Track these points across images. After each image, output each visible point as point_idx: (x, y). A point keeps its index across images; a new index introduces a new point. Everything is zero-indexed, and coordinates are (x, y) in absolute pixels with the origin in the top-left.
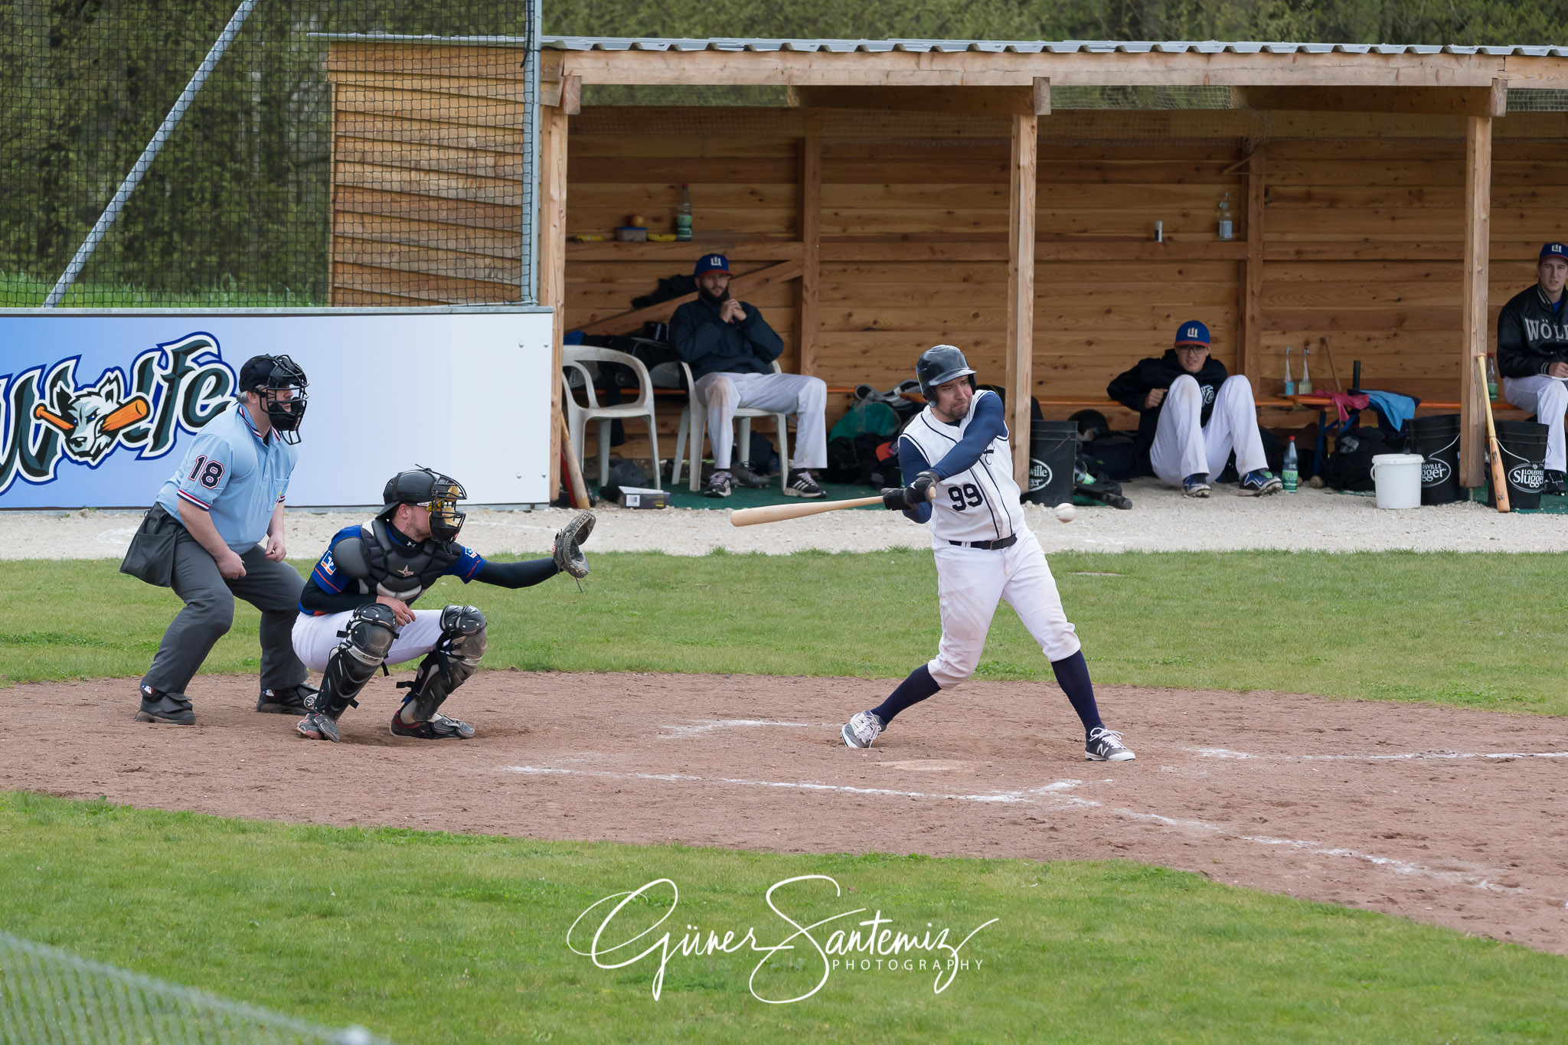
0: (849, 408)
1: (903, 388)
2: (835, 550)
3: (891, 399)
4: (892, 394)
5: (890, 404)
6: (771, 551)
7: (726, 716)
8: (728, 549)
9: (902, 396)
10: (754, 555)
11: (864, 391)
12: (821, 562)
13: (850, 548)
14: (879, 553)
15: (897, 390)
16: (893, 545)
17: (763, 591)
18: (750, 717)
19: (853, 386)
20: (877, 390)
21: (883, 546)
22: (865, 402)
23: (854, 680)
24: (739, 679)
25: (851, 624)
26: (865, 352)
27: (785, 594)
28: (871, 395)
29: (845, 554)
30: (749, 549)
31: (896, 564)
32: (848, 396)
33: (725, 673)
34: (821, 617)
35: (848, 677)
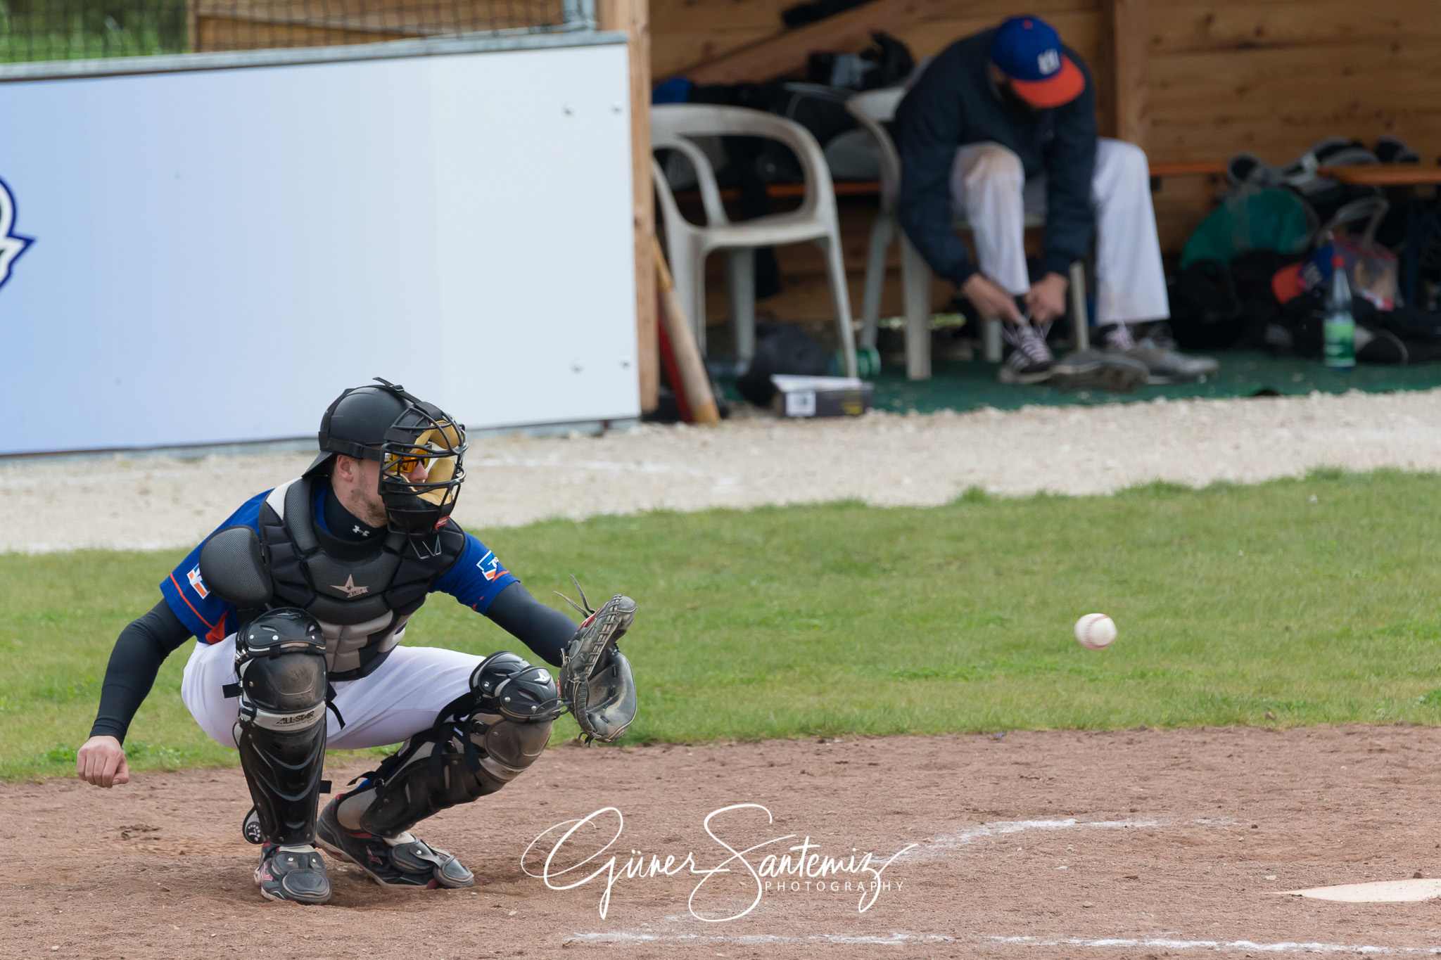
0: (1216, 203)
1: (1321, 156)
2: (1200, 478)
3: (1299, 180)
4: (1299, 169)
5: (1295, 189)
6: (1079, 487)
7: (997, 814)
8: (992, 489)
9: (1320, 174)
10: (1041, 498)
11: (1243, 168)
12: (1172, 506)
13: (1231, 475)
14: (1287, 482)
15: (1309, 161)
16: (1312, 464)
17: (1061, 568)
18: (1044, 813)
19: (1221, 161)
20: (1268, 166)
21: (1294, 467)
22: (1247, 190)
23: (1244, 732)
24: (1018, 741)
25: (1235, 624)
26: (1242, 91)
27: (1106, 571)
28: (1257, 174)
29: (1220, 488)
30: (1029, 487)
31: (1320, 501)
32: (1213, 179)
33: (992, 732)
34: (1177, 613)
35: (1232, 727)
